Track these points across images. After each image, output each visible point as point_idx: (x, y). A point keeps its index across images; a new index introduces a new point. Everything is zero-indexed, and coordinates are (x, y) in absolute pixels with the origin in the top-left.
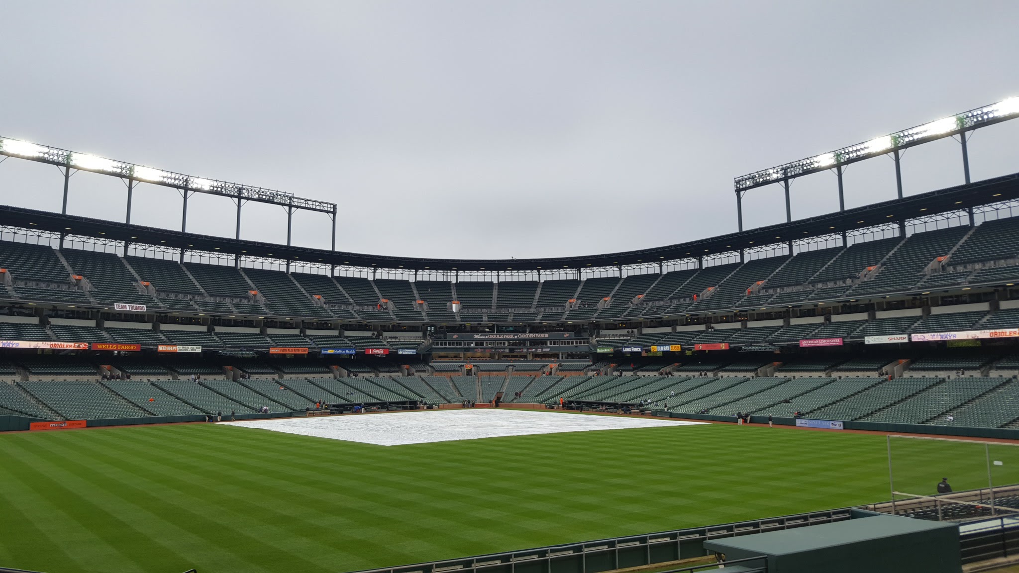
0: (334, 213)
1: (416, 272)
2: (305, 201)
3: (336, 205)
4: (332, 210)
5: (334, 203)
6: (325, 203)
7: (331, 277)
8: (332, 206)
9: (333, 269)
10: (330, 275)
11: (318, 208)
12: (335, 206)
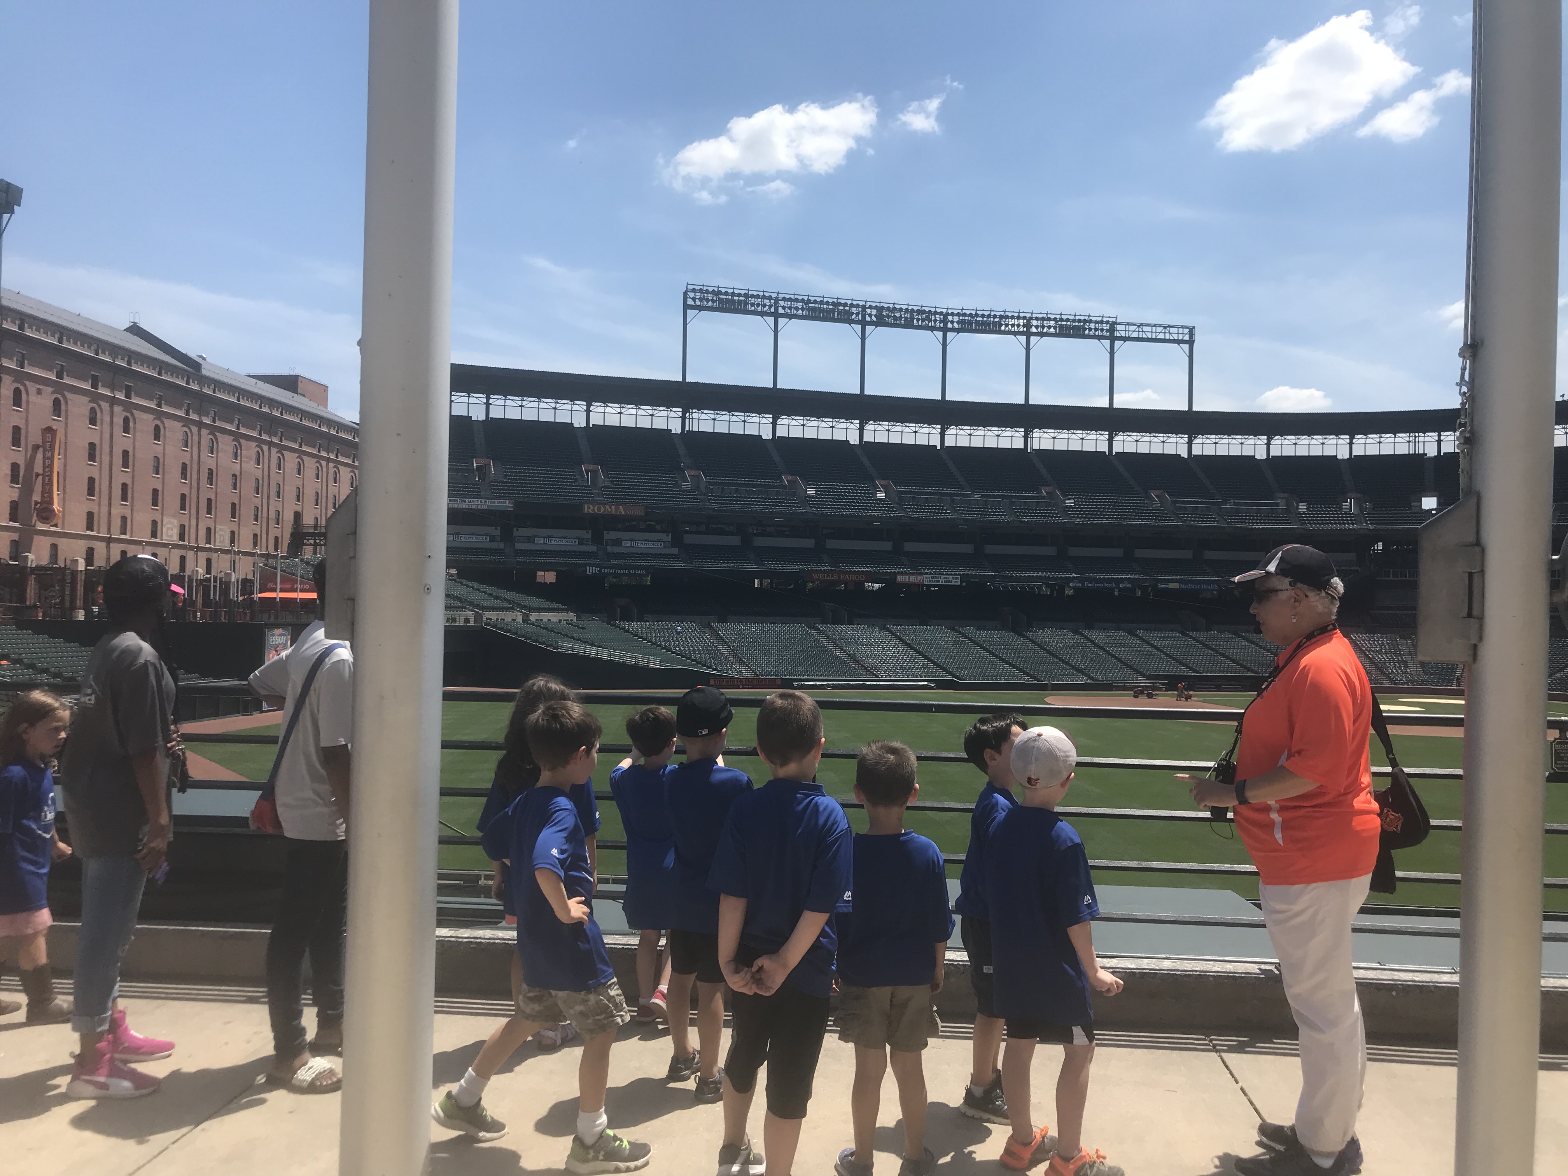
0: (1191, 343)
1: (1352, 439)
2: (1139, 326)
3: (1194, 327)
4: (1187, 338)
5: (1190, 325)
6: (1173, 327)
7: (1186, 456)
8: (1186, 331)
9: (1190, 443)
10: (1185, 455)
11: (1161, 336)
12: (1191, 331)
